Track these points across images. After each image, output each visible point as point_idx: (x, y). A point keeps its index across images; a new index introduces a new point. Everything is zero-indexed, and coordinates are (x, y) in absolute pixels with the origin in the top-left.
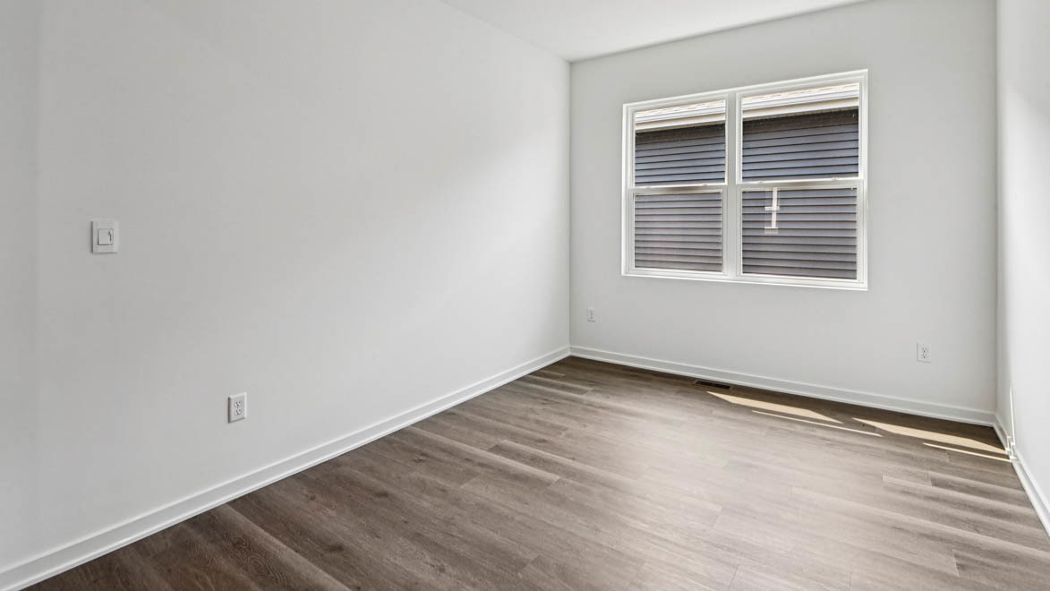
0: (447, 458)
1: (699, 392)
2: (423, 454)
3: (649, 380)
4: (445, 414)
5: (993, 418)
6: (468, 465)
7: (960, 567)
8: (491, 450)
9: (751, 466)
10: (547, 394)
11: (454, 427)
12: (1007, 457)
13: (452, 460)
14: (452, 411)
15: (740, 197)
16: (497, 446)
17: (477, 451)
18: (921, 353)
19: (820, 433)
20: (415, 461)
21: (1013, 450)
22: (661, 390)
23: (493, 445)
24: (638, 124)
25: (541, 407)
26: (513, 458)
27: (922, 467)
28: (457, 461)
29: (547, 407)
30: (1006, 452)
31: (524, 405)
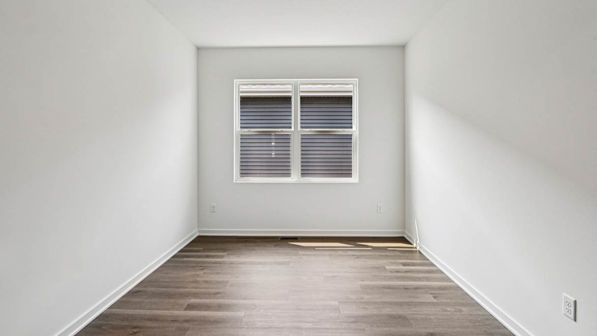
0: (156, 325)
1: (285, 243)
2: (135, 327)
3: (255, 242)
4: (132, 293)
5: (404, 233)
6: (177, 324)
7: (435, 297)
8: (185, 309)
9: (335, 277)
10: (199, 262)
11: (147, 301)
12: (416, 248)
13: (161, 325)
14: (137, 289)
15: (300, 137)
16: (188, 305)
17: (176, 313)
18: (378, 209)
19: (350, 253)
20: (131, 334)
21: (417, 244)
22: (265, 246)
23: (186, 305)
24: (241, 92)
25: (202, 272)
26: (206, 310)
27: (395, 259)
28: (166, 324)
29: (206, 271)
30: (415, 245)
31: (189, 274)
